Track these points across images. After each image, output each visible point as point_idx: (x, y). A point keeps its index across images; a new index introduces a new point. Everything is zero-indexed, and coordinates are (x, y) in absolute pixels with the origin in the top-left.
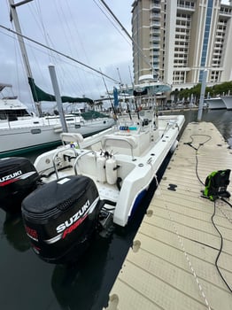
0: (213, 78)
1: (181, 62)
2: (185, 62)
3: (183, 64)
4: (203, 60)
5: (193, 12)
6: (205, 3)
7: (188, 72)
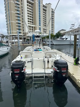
0: (44, 31)
1: (31, 22)
2: (33, 22)
3: (32, 23)
4: (40, 23)
5: (33, 3)
6: (37, 1)
7: (34, 27)
